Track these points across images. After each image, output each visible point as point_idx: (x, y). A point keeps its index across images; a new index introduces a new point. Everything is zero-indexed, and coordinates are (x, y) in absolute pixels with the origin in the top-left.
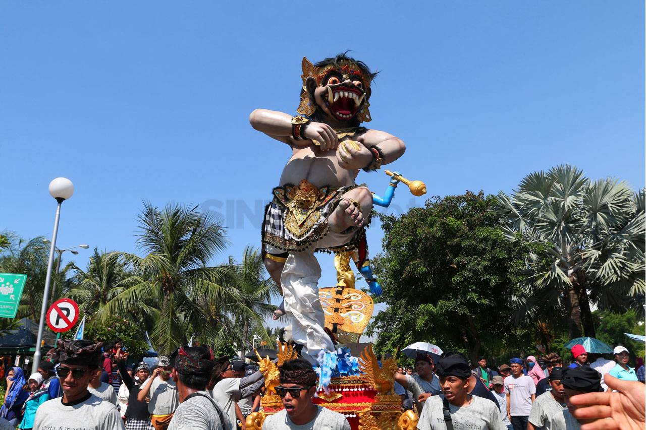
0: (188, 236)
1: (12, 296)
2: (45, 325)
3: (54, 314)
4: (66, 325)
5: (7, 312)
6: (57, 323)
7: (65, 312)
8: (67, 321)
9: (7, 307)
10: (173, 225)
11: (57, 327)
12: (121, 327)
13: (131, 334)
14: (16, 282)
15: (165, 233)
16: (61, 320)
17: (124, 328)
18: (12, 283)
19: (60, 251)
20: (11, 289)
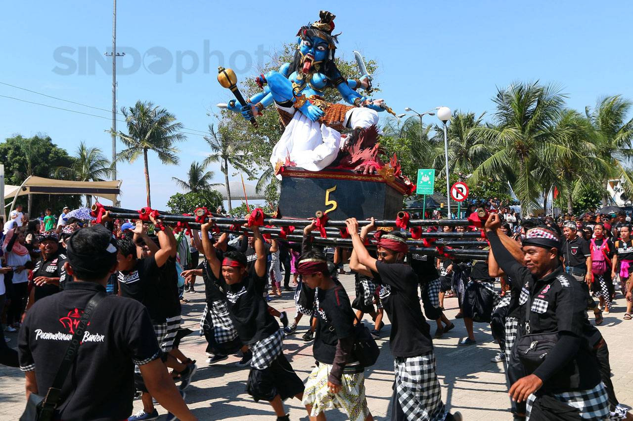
0: (534, 106)
1: (429, 182)
2: (450, 199)
3: (454, 192)
4: (463, 198)
5: (428, 191)
6: (457, 197)
7: (460, 190)
8: (463, 195)
9: (428, 188)
10: (519, 99)
11: (457, 198)
12: (487, 184)
13: (496, 189)
14: (430, 174)
15: (513, 109)
16: (459, 195)
17: (489, 185)
18: (428, 175)
19: (420, 115)
20: (428, 178)
